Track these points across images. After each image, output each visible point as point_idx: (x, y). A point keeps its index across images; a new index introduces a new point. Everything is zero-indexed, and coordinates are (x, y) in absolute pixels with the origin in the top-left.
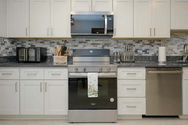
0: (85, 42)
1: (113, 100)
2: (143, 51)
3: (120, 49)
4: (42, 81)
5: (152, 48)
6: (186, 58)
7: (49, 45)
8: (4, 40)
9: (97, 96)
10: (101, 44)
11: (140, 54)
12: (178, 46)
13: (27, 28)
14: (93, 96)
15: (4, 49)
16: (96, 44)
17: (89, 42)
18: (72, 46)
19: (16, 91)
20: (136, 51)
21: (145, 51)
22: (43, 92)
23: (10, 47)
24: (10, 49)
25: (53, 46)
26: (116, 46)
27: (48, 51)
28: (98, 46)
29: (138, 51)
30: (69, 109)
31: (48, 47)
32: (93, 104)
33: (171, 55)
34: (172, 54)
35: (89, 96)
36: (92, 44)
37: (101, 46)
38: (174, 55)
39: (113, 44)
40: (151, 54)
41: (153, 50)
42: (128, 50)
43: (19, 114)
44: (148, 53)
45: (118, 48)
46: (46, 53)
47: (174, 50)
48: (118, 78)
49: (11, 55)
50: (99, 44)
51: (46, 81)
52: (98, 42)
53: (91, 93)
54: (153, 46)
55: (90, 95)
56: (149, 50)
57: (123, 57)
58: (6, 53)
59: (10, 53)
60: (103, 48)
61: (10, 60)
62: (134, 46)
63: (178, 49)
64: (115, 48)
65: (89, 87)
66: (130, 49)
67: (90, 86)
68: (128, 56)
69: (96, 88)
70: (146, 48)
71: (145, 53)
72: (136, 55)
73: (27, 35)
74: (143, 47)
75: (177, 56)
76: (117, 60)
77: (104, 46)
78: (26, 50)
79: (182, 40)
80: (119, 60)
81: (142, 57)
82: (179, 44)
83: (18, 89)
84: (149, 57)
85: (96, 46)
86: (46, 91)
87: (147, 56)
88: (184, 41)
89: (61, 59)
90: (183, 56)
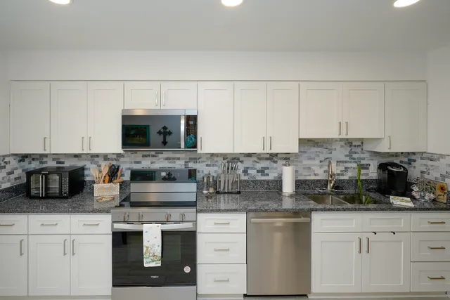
0: (153, 156)
1: (189, 269)
2: (258, 171)
3: (216, 168)
4: (67, 237)
5: (275, 165)
6: (332, 185)
7: (88, 160)
8: (4, 159)
9: (160, 265)
10: (183, 159)
11: (254, 177)
12: (321, 162)
13: (45, 138)
14: (153, 265)
15: (5, 175)
16: (174, 159)
17: (160, 156)
18: (131, 163)
19: (21, 254)
20: (245, 172)
21: (262, 171)
22: (68, 255)
23: (16, 169)
24: (18, 173)
25: (96, 163)
26: (209, 163)
27: (86, 172)
28: (178, 162)
29: (249, 172)
30: (114, 286)
31: (88, 164)
32: (155, 277)
33: (308, 178)
34: (310, 175)
35: (146, 265)
36: (167, 159)
37: (182, 162)
38: (313, 178)
39: (205, 159)
40: (272, 176)
41: (276, 168)
42: (228, 169)
43: (26, 295)
44: (268, 175)
45: (213, 166)
46: (83, 175)
47: (313, 168)
48: (198, 231)
49: (18, 182)
50: (179, 159)
51: (73, 237)
52: (178, 156)
53: (149, 260)
54: (275, 162)
55: (147, 263)
56: (268, 168)
57: (220, 181)
58: (9, 181)
59: (15, 179)
60: (185, 165)
61: (16, 193)
62: (242, 162)
63: (321, 167)
64: (207, 165)
65: (145, 249)
66: (232, 168)
67: (147, 248)
68: (228, 181)
69: (158, 250)
70: (263, 166)
71: (262, 175)
72: (246, 178)
73: (45, 150)
74: (257, 164)
75: (317, 181)
76: (208, 190)
77: (187, 162)
78: (42, 177)
79: (327, 150)
80: (211, 190)
81: (255, 182)
82: (322, 157)
83: (25, 250)
84: (268, 182)
85: (175, 162)
86: (73, 254)
87: (264, 181)
88: (331, 153)
89: (107, 188)
90: (327, 181)
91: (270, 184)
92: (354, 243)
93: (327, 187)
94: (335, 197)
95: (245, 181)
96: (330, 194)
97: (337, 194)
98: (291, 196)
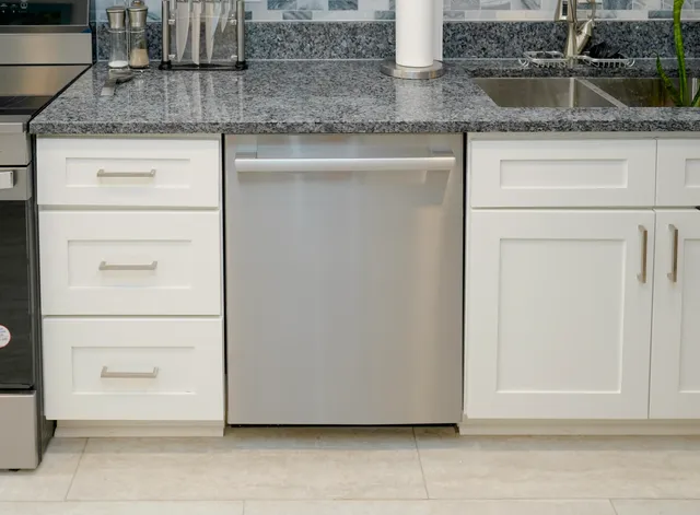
1: (6, 333)
6: (580, 40)
33: (502, 16)
34: (506, 7)
40: (370, 8)
44: (354, 6)
68: (203, 26)
71: (332, 6)
75: (532, 26)
76: (128, 57)
80: (140, 58)
81: (308, 30)
84: (353, 30)
87: (338, 26)
90: (564, 26)
91: (362, 37)
92: (624, 246)
93: (563, 49)
94: (587, 83)
95: (269, 25)
96: (571, 73)
97: (596, 72)
98: (425, 77)
